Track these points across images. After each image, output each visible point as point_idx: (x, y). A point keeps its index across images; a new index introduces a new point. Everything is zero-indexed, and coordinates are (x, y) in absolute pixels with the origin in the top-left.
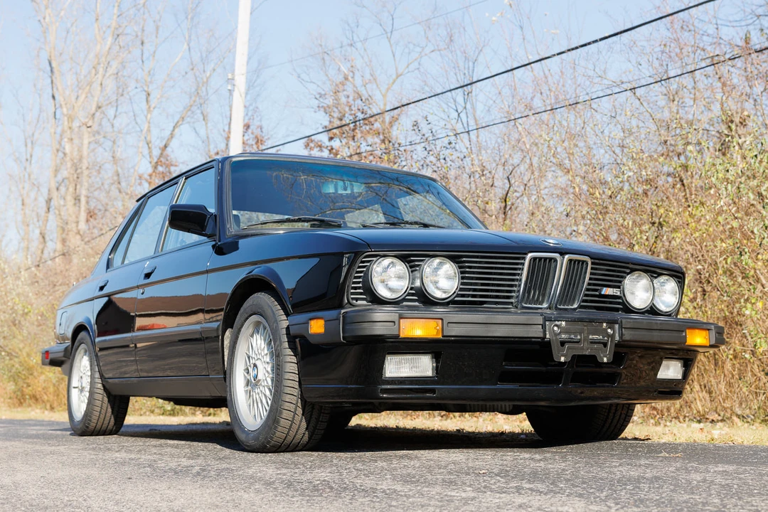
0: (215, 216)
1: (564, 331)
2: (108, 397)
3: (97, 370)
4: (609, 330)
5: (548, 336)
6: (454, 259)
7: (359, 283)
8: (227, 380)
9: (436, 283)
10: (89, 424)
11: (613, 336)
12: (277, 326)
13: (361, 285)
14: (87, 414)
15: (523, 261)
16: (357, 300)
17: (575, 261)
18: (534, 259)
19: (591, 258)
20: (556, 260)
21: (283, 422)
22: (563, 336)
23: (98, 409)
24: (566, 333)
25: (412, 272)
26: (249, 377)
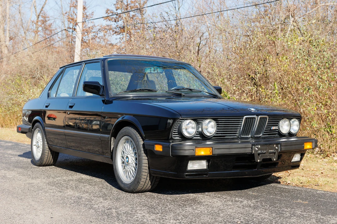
0: (103, 87)
1: (259, 149)
2: (51, 151)
3: (46, 140)
4: (276, 147)
5: (253, 152)
6: (214, 119)
7: (176, 130)
8: (114, 160)
9: (207, 129)
10: (42, 162)
11: (277, 150)
12: (139, 143)
13: (177, 131)
14: (42, 158)
15: (242, 119)
16: (175, 137)
17: (262, 118)
18: (247, 118)
19: (268, 116)
20: (255, 118)
21: (141, 183)
22: (259, 151)
23: (47, 156)
24: (260, 150)
25: (198, 125)
26: (124, 161)
